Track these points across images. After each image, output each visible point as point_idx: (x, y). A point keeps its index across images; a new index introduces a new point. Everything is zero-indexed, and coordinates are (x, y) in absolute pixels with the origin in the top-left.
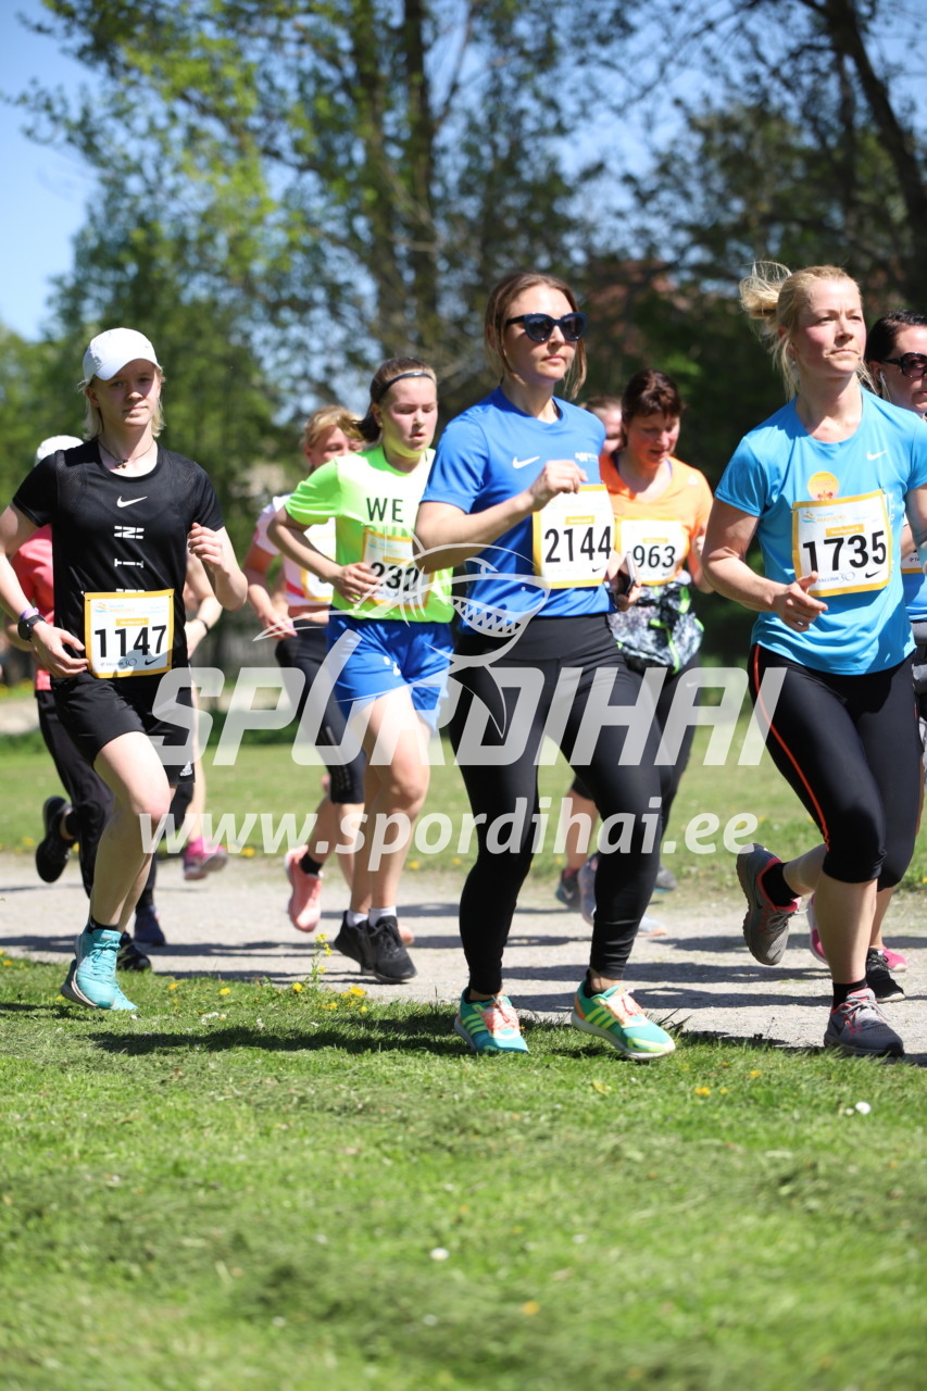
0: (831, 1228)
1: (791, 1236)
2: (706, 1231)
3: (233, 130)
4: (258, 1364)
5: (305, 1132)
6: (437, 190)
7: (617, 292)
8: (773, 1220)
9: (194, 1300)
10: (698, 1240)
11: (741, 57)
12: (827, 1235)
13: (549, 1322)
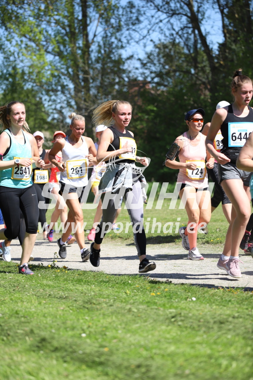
0: (184, 329)
1: (174, 332)
2: (152, 330)
3: (37, 45)
4: (36, 363)
6: (90, 62)
7: (136, 88)
8: (170, 327)
9: (20, 346)
10: (150, 332)
11: (169, 29)
12: (183, 331)
13: (111, 353)
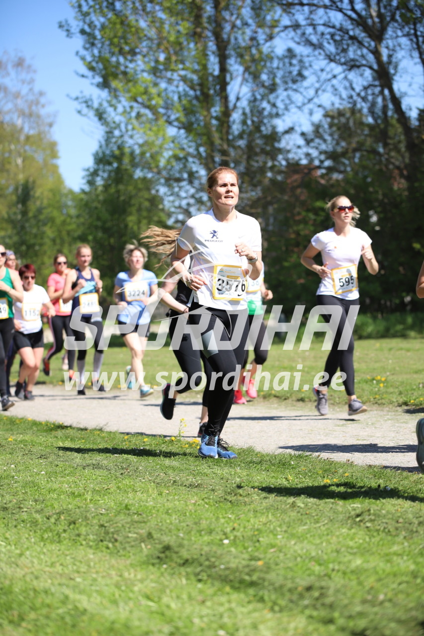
0: (375, 534)
1: (360, 537)
2: (328, 535)
3: (154, 114)
4: (155, 582)
5: (176, 494)
6: (231, 137)
7: (296, 177)
8: (353, 531)
9: (132, 557)
10: (324, 538)
11: (346, 88)
12: (374, 537)
13: (268, 569)
